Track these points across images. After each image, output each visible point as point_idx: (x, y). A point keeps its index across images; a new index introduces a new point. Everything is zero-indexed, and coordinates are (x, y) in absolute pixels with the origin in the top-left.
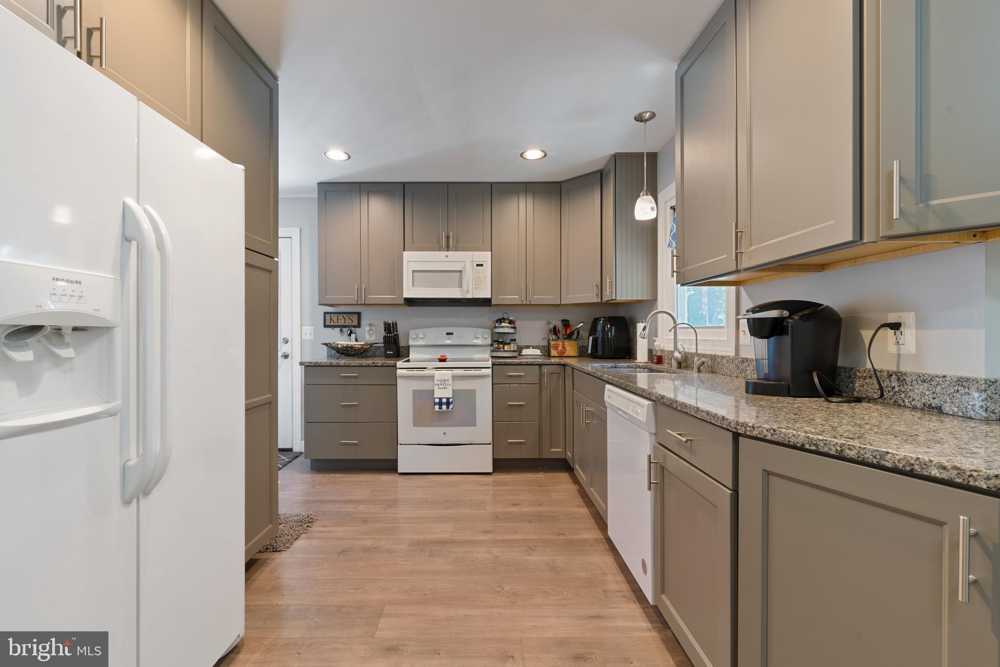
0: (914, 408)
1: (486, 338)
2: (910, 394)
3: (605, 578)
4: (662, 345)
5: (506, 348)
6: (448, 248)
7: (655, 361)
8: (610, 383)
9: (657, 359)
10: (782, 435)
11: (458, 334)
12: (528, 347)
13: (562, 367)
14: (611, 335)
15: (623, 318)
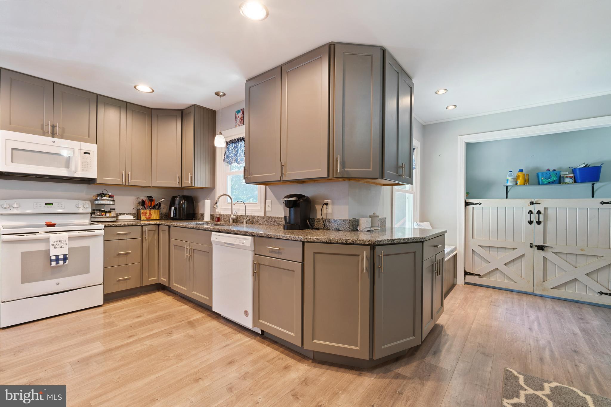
0: (332, 230)
1: (87, 208)
2: (331, 226)
3: (219, 330)
4: (219, 212)
5: (108, 215)
6: (53, 135)
7: (217, 220)
8: (214, 231)
9: (216, 219)
10: (320, 240)
11: (58, 204)
12: (123, 214)
13: (157, 226)
14: (185, 205)
15: (191, 197)
